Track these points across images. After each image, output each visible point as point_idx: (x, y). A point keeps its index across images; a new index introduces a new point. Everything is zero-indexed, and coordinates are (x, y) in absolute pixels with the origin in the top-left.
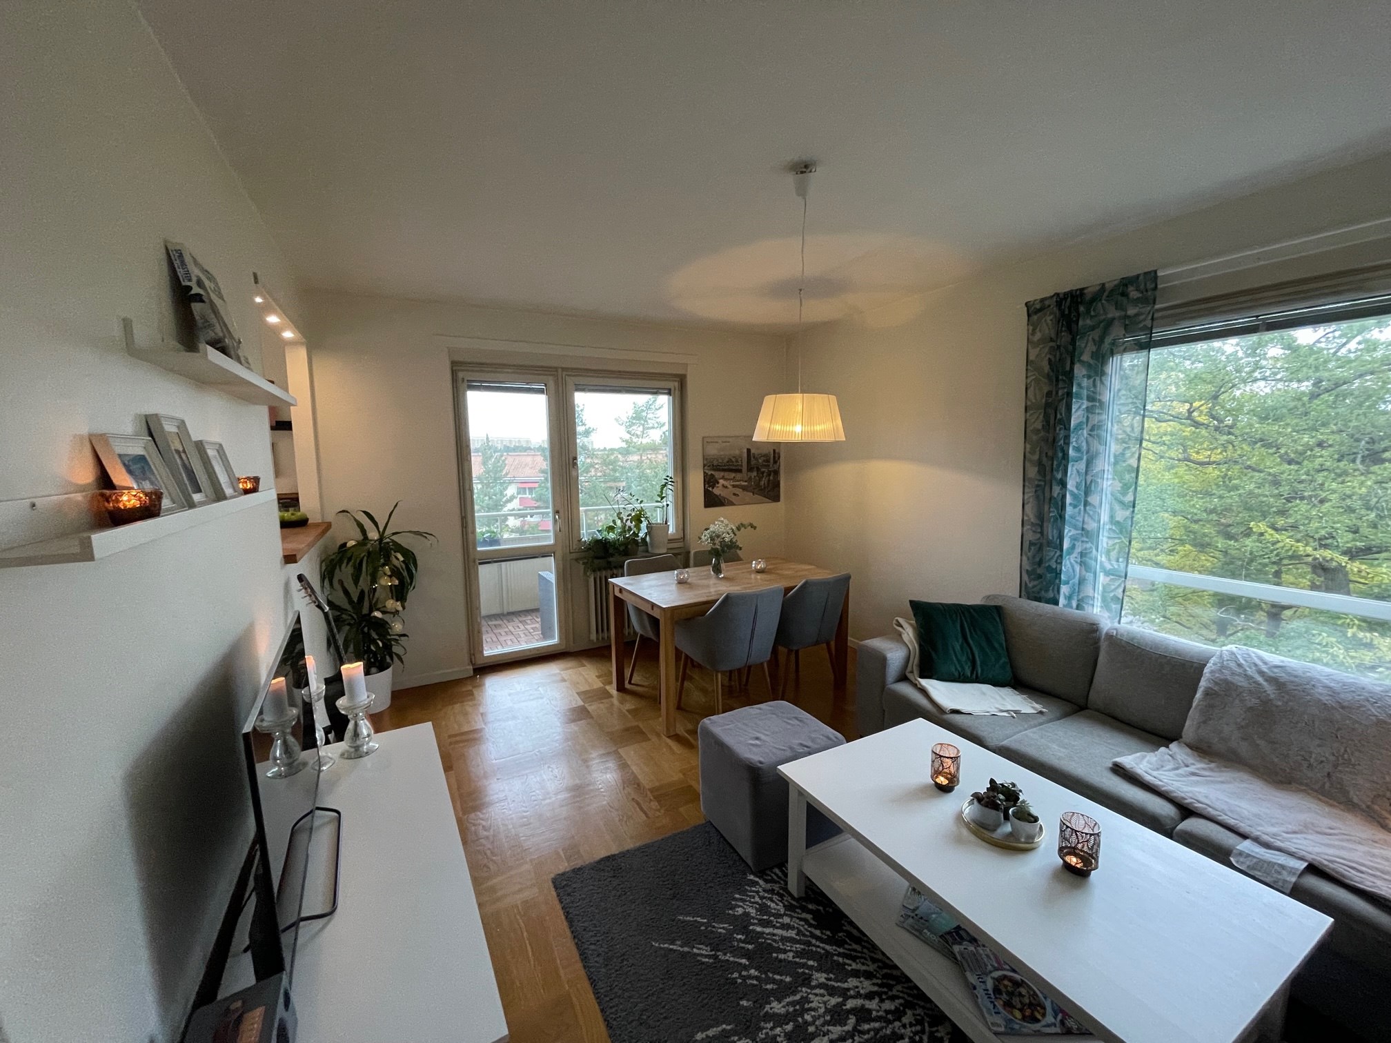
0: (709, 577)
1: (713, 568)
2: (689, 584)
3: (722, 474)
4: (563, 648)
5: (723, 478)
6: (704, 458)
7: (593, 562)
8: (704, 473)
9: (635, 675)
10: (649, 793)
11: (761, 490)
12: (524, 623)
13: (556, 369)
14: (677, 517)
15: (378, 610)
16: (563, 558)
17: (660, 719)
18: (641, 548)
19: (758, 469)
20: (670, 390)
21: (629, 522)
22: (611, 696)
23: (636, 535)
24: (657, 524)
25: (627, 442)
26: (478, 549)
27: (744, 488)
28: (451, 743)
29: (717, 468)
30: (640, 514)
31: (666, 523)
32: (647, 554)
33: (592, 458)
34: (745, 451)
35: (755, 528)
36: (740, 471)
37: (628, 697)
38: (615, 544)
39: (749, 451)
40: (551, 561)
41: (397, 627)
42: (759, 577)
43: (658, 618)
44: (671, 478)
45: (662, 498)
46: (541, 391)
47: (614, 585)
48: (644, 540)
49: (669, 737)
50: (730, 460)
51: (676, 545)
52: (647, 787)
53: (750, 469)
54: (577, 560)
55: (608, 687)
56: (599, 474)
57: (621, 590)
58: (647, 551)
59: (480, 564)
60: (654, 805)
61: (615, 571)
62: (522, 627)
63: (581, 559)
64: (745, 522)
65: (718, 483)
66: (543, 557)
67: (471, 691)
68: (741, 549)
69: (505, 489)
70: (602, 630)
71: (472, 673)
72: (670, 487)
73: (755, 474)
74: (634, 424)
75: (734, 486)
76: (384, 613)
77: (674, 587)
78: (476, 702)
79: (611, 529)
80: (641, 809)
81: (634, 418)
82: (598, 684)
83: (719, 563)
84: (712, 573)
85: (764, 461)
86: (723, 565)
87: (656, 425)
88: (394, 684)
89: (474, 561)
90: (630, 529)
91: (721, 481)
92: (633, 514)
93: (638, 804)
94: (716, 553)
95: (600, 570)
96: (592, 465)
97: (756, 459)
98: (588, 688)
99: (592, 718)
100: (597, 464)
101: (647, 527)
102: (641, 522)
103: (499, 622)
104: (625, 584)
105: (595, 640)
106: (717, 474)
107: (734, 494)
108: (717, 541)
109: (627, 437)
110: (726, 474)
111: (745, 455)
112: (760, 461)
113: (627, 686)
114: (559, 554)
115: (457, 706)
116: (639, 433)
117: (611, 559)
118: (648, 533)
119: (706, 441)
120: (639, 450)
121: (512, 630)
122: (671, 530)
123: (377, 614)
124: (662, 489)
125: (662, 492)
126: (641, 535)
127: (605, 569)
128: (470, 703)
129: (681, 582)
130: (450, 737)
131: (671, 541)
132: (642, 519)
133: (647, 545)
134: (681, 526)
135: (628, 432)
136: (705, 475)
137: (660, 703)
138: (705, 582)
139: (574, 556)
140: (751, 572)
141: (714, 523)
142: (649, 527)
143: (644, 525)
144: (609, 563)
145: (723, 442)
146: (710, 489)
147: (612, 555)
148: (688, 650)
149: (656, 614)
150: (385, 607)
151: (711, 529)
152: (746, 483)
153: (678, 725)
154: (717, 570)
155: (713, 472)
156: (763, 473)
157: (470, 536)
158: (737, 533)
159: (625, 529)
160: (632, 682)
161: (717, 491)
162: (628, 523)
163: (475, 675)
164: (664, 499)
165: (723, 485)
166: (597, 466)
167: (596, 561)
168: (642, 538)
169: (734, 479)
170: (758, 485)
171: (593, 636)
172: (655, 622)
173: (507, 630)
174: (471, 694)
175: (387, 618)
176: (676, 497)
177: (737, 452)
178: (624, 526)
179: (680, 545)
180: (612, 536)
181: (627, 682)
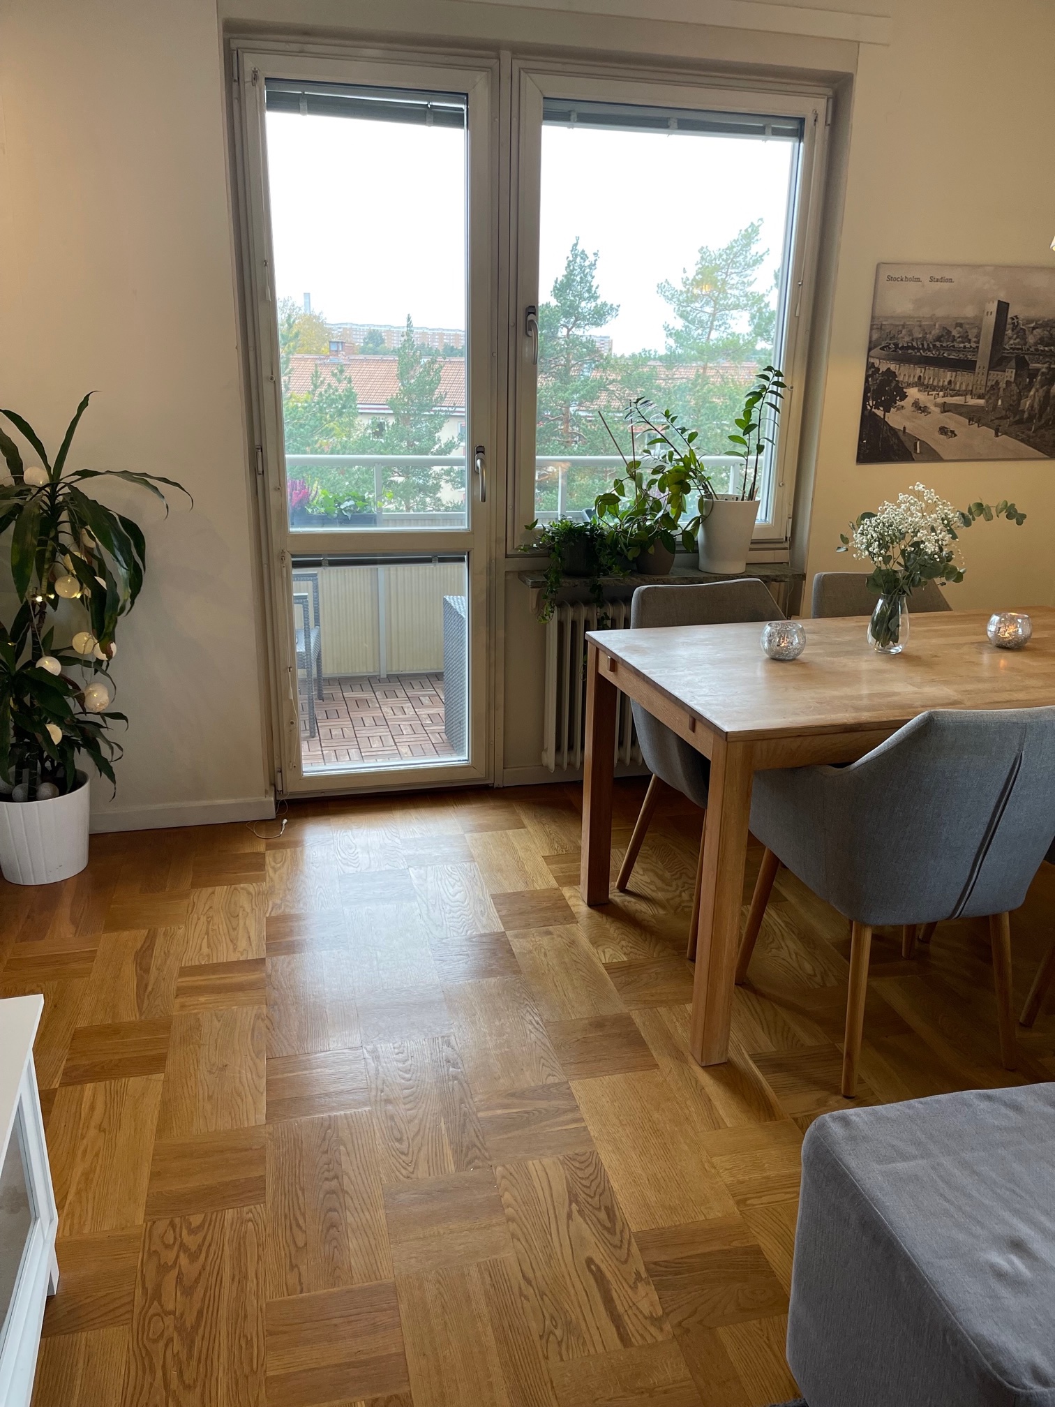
0: (857, 650)
1: (875, 624)
2: (803, 664)
3: (918, 371)
4: (478, 776)
5: (920, 384)
6: (875, 325)
7: (557, 581)
8: (870, 366)
9: (637, 867)
10: (635, 1248)
11: (1020, 422)
12: (415, 701)
13: (494, 48)
14: (781, 485)
15: (54, 654)
16: (489, 569)
17: (689, 1007)
18: (679, 558)
19: (1021, 364)
20: (802, 121)
21: (655, 487)
22: (571, 917)
23: (670, 521)
24: (727, 498)
25: (677, 336)
26: (292, 530)
27: (974, 416)
28: (181, 992)
29: (904, 354)
30: (687, 466)
31: (751, 497)
32: (692, 574)
33: (604, 369)
34: (993, 307)
35: (1020, 519)
36: (969, 366)
37: (612, 928)
38: (616, 542)
39: (1003, 307)
40: (461, 571)
41: (99, 697)
42: (1002, 663)
43: (709, 758)
44: (778, 374)
45: (748, 429)
46: (453, 119)
47: (599, 648)
48: (689, 536)
49: (705, 1068)
50: (946, 334)
51: (768, 556)
52: (634, 1229)
53: (997, 362)
54: (521, 574)
55: (567, 892)
56: (616, 404)
57: (615, 663)
58: (695, 566)
59: (296, 565)
60: (647, 1299)
61: (610, 611)
62: (410, 711)
63: (532, 572)
64: (991, 501)
65: (904, 396)
66: (442, 560)
67: (263, 855)
68: (959, 577)
69: (438, 428)
70: (571, 747)
71: (271, 812)
72: (770, 398)
73: (1010, 374)
74: (696, 298)
75: (945, 408)
76: (65, 661)
77: (759, 671)
78: (265, 886)
79: (608, 502)
80: (608, 1301)
81: (697, 283)
82: (545, 880)
83: (894, 614)
84: (871, 639)
85: (1041, 341)
86: (905, 620)
87: (743, 301)
88: (93, 818)
89: (282, 559)
90: (657, 505)
91: (913, 393)
92: (668, 468)
93: (600, 1277)
94: (889, 584)
95: (574, 604)
96: (602, 386)
97: (1021, 333)
98: (520, 887)
99: (517, 972)
100: (612, 382)
101: (701, 504)
102: (687, 489)
103: (367, 695)
104: (627, 649)
105: (552, 766)
106: (905, 373)
107: (943, 430)
108: (895, 551)
109: (679, 324)
110: (929, 374)
111: (991, 320)
112: (1031, 340)
113: (615, 895)
114: (481, 557)
115: (221, 891)
116: (705, 318)
117: (603, 580)
118: (702, 520)
119: (885, 275)
120: (701, 352)
121: (389, 715)
122: (763, 516)
123: (51, 665)
124: (750, 404)
125: (748, 413)
126: (684, 523)
127: (587, 603)
128: (252, 888)
129: (778, 658)
130: (185, 971)
131: (758, 544)
132: (690, 482)
133: (697, 552)
134: (788, 510)
135: (683, 316)
136: (871, 370)
137: (693, 959)
138: (847, 663)
139: (514, 564)
140: (981, 645)
141: (894, 500)
142: (708, 503)
143: (692, 499)
144: (597, 588)
145: (932, 279)
146: (880, 413)
147: (606, 571)
148: (778, 843)
149: (704, 745)
150: (72, 648)
151: (882, 517)
152: (982, 402)
153: (735, 1035)
154: (886, 631)
155: (893, 367)
156: (1033, 374)
157: (273, 497)
158: (961, 531)
159: (644, 505)
160: (629, 886)
161: (895, 419)
162: (654, 492)
163: (278, 818)
164: (754, 432)
165: (916, 404)
166: (611, 387)
167: (566, 582)
168: (684, 533)
169: (949, 389)
170: (1014, 408)
171: (549, 758)
172: (699, 766)
173: (378, 714)
174: (257, 865)
175: (74, 673)
176: (783, 427)
177: (970, 312)
178: (643, 498)
179: (782, 556)
180: (609, 522)
181: (614, 884)
